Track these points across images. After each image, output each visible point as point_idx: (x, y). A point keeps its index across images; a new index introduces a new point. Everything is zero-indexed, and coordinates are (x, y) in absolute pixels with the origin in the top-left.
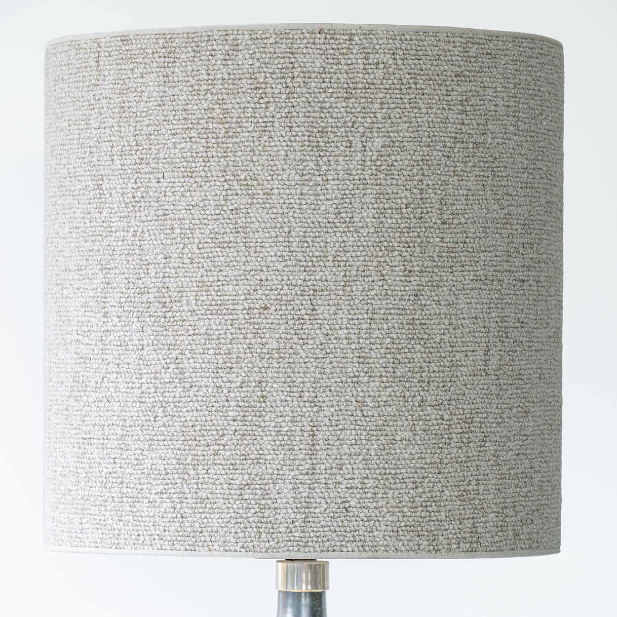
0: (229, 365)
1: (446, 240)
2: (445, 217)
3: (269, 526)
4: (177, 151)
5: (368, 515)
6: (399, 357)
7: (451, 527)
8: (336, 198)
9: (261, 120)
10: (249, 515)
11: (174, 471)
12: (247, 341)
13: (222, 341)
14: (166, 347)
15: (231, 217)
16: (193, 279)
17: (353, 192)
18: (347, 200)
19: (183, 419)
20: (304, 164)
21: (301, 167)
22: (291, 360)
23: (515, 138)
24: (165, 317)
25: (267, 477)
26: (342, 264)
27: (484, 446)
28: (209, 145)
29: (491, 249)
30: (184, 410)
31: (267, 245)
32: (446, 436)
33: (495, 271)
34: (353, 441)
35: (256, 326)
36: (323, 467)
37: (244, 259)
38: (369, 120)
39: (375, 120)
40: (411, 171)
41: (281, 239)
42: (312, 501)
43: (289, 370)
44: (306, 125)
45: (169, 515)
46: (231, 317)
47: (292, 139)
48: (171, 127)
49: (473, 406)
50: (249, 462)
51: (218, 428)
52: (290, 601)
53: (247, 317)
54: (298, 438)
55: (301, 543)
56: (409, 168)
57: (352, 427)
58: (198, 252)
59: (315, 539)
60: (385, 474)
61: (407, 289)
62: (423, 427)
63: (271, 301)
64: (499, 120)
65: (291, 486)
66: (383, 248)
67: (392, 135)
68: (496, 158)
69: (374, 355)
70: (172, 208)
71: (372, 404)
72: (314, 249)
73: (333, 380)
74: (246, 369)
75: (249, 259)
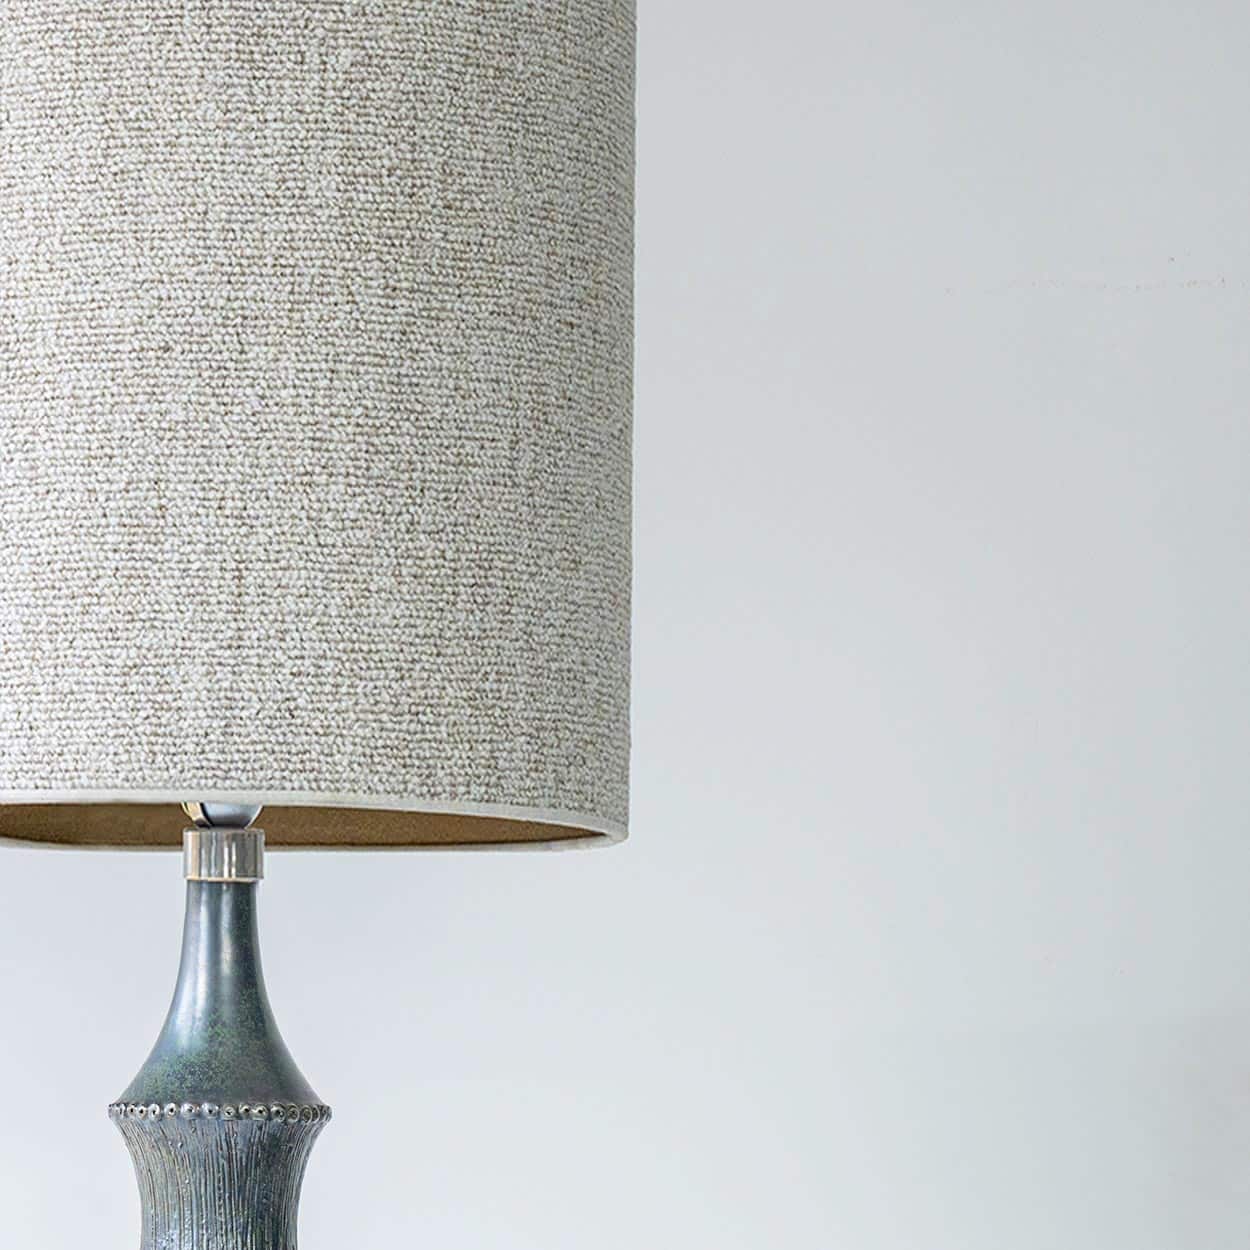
0: (108, 451)
1: (451, 237)
2: (450, 196)
3: (169, 740)
4: (30, 71)
5: (326, 723)
6: (376, 441)
7: (456, 752)
8: (278, 153)
9: (162, 14)
10: (138, 721)
11: (20, 645)
12: (138, 408)
13: (98, 408)
14: (9, 424)
15: (114, 186)
16: (53, 299)
17: (305, 144)
18: (297, 158)
19: (34, 551)
20: (230, 91)
21: (225, 97)
22: (206, 442)
23: (560, 67)
24: (8, 369)
25: (167, 652)
26: (288, 271)
27: (509, 613)
28: (81, 59)
29: (522, 260)
30: (36, 534)
31: (170, 236)
32: (449, 589)
33: (527, 300)
34: (303, 590)
35: (152, 382)
36: (255, 635)
37: (133, 261)
38: (332, 16)
39: (341, 16)
40: (397, 110)
41: (192, 225)
42: (237, 695)
43: (202, 460)
44: (233, 22)
45: (11, 726)
46: (112, 365)
47: (211, 46)
48: (22, 28)
49: (492, 539)
50: (139, 625)
51: (90, 565)
52: (204, 897)
53: (137, 364)
54: (215, 583)
55: (219, 773)
56: (393, 106)
57: (301, 564)
58: (62, 250)
59: (241, 765)
60: (353, 651)
61: (389, 320)
62: (414, 570)
63: (175, 337)
64: (534, 32)
65: (204, 669)
66: (352, 246)
67: (367, 44)
68: (529, 99)
69: (336, 437)
70: (22, 173)
71: (332, 525)
72: (243, 243)
73: (271, 480)
74: (135, 459)
75: (141, 260)
